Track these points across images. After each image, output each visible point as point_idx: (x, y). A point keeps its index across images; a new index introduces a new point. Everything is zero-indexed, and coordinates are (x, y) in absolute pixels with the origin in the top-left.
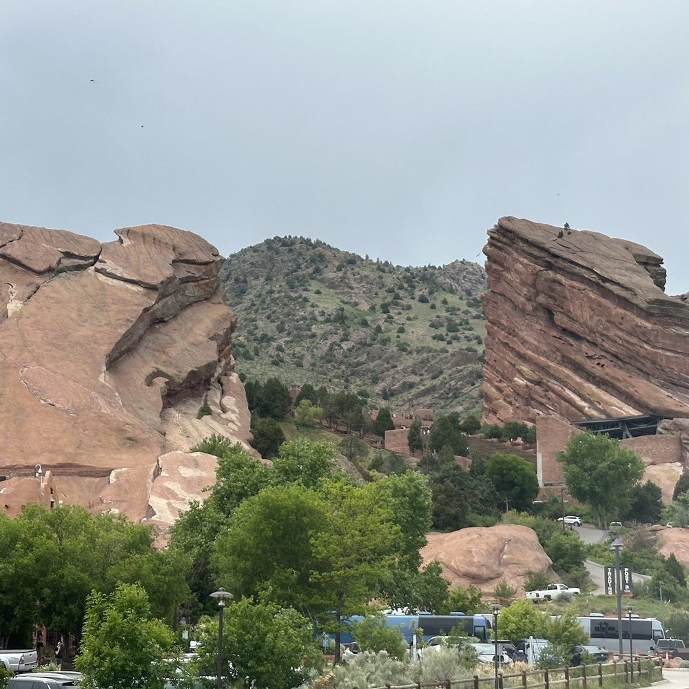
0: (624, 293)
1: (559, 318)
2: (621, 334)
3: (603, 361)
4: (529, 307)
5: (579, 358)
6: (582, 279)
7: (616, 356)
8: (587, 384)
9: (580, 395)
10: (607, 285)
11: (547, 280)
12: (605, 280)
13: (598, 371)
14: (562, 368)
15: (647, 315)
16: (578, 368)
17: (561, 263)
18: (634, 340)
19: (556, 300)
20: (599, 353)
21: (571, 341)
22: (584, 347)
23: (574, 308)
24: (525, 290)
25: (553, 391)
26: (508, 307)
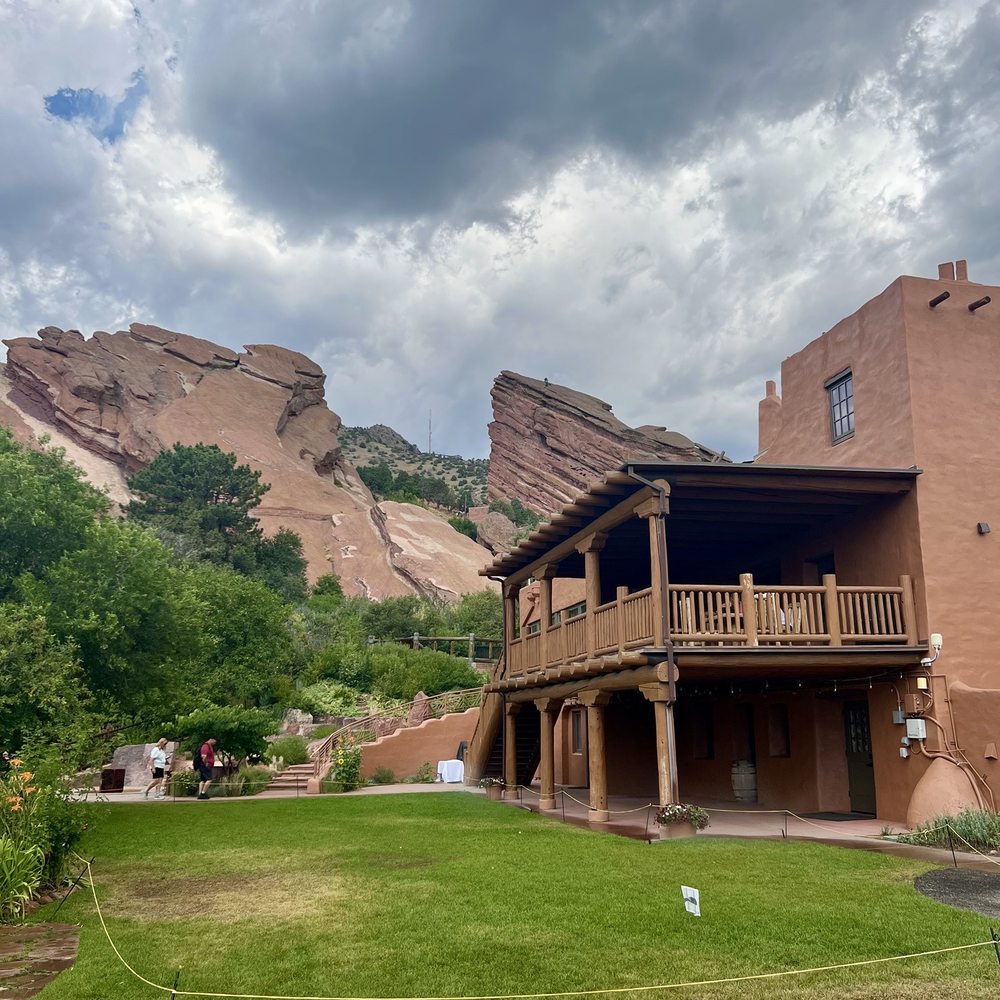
0: (602, 424)
1: (550, 441)
2: (599, 453)
3: (584, 472)
4: (528, 432)
5: (567, 470)
6: (569, 414)
7: (593, 469)
8: (573, 487)
9: (568, 495)
10: (589, 418)
11: (542, 414)
12: (588, 415)
13: (581, 478)
14: (552, 476)
15: (621, 440)
16: (565, 476)
17: (553, 403)
18: (610, 457)
19: (548, 428)
20: (580, 466)
21: (559, 457)
22: (569, 461)
23: (563, 434)
24: (525, 420)
25: (547, 492)
26: (510, 432)
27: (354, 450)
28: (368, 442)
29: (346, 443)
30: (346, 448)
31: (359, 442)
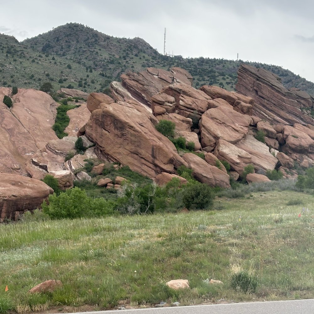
0: (279, 90)
1: (259, 93)
2: (277, 99)
3: (271, 105)
4: (251, 89)
5: (265, 104)
6: (267, 84)
7: (274, 104)
8: (267, 111)
9: (265, 113)
10: (274, 87)
11: (257, 83)
12: (273, 85)
13: (270, 108)
14: (260, 106)
15: (285, 96)
16: (264, 106)
17: (261, 80)
18: (280, 101)
19: (258, 88)
20: (270, 103)
21: (262, 99)
22: (266, 101)
23: (264, 91)
24: (250, 85)
25: (257, 111)
26: (244, 88)
27: (132, 58)
28: (139, 53)
29: (127, 54)
30: (128, 56)
31: (134, 53)
